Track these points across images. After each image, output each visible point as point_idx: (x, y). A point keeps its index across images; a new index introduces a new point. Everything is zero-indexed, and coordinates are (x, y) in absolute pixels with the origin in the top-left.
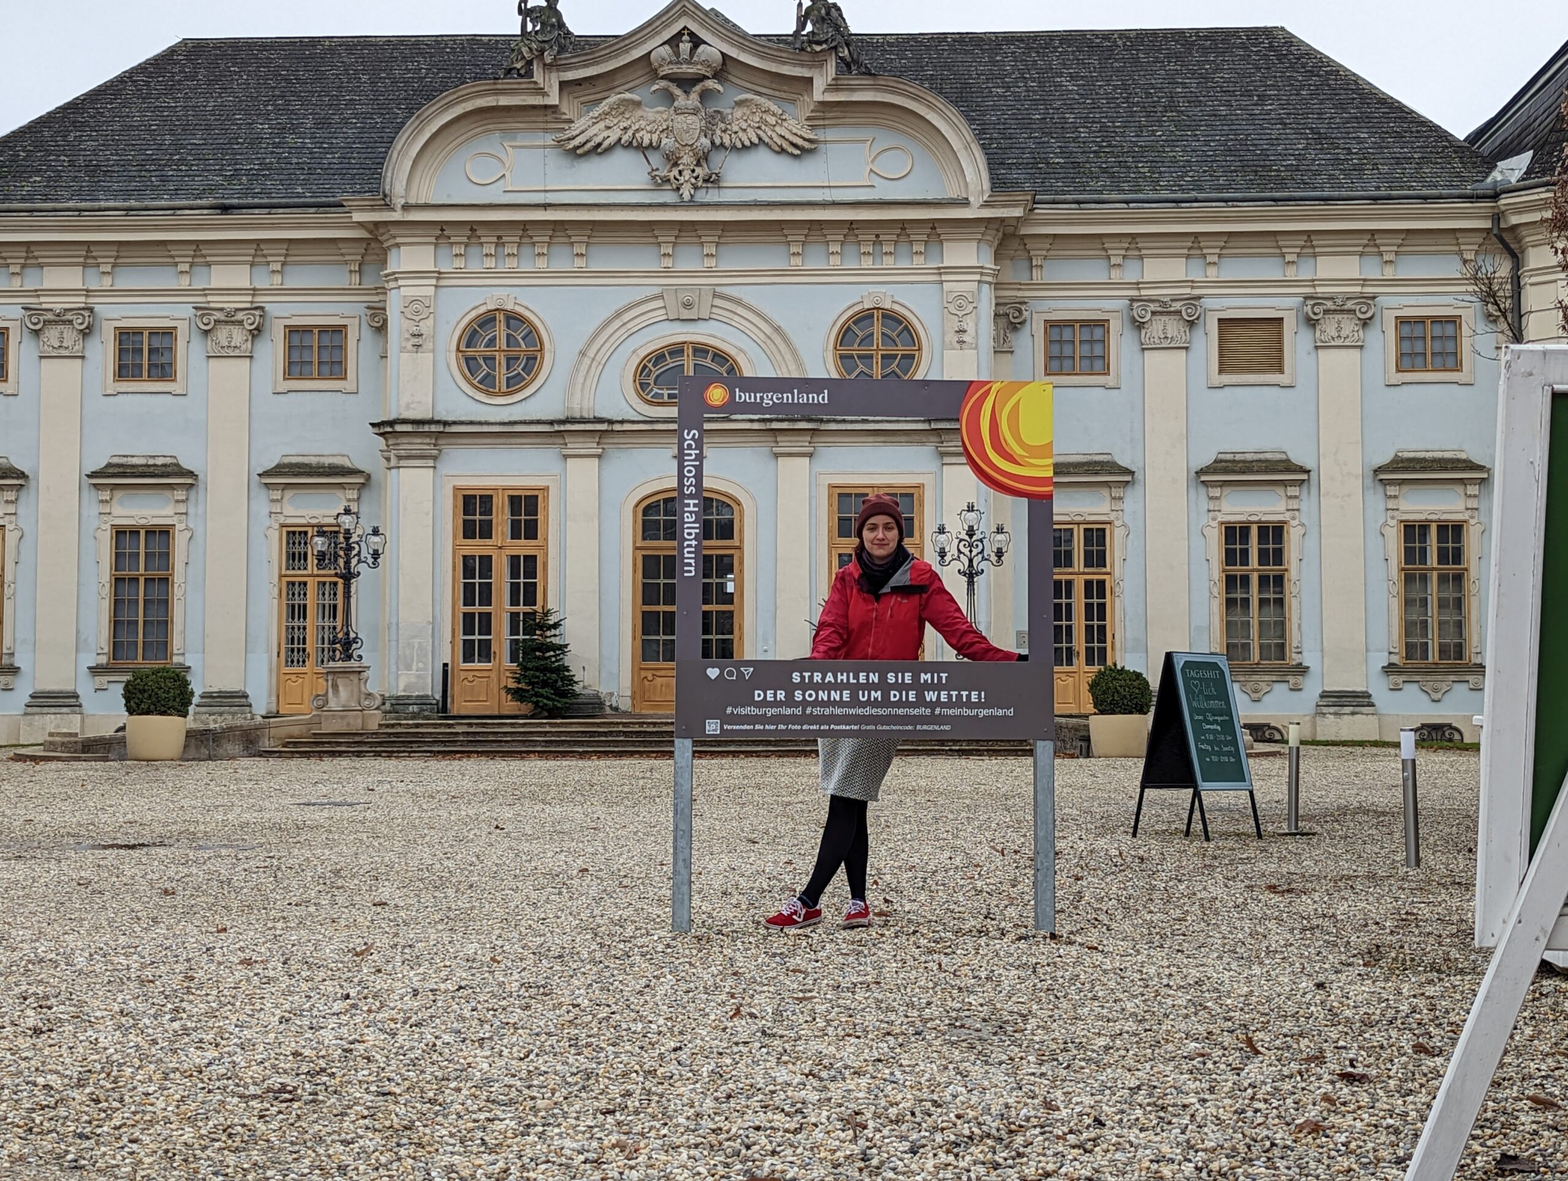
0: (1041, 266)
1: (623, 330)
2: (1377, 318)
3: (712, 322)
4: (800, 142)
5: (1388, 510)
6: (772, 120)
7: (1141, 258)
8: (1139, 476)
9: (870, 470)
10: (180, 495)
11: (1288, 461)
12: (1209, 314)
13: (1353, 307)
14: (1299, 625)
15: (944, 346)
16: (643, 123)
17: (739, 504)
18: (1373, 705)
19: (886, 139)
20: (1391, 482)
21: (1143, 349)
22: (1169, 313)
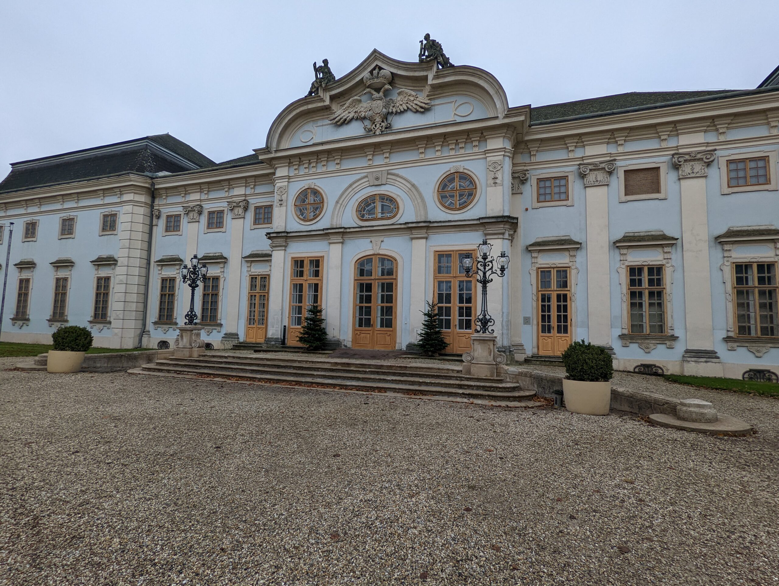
0: (535, 155)
1: (353, 192)
2: (716, 161)
3: (387, 185)
4: (423, 105)
5: (724, 257)
6: (412, 99)
7: (584, 146)
8: (584, 245)
9: (452, 244)
10: (222, 265)
11: (664, 235)
12: (619, 168)
13: (702, 157)
14: (672, 316)
15: (487, 186)
16: (362, 109)
17: (396, 260)
18: (718, 358)
19: (460, 100)
20: (727, 243)
21: (585, 187)
22: (598, 169)
